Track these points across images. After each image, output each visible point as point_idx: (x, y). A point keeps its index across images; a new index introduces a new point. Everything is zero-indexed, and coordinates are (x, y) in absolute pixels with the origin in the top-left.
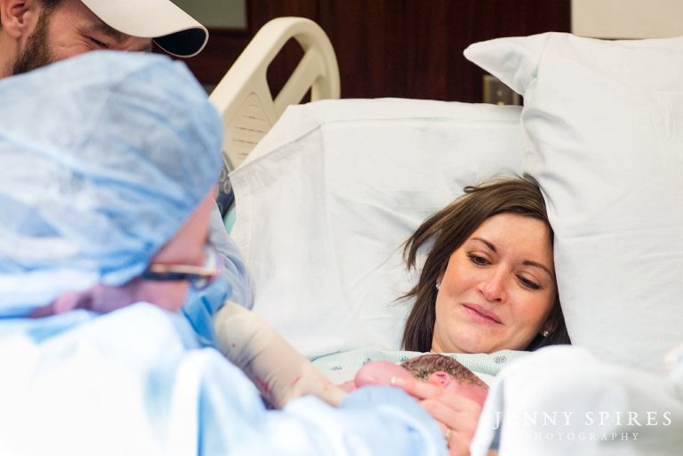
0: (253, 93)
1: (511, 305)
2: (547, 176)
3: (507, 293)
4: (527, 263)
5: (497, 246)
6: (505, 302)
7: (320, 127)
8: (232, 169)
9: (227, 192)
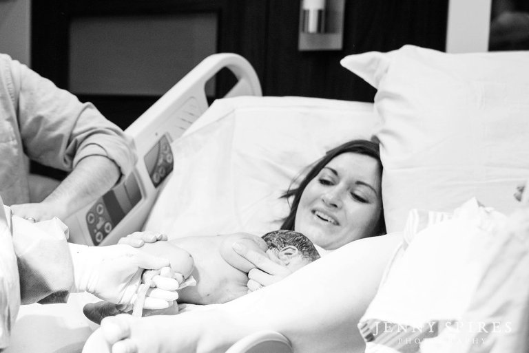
0: (192, 97)
1: (345, 211)
2: (385, 132)
3: (343, 203)
4: (359, 183)
5: (338, 172)
6: (341, 208)
7: (234, 111)
8: (172, 141)
9: (169, 161)
